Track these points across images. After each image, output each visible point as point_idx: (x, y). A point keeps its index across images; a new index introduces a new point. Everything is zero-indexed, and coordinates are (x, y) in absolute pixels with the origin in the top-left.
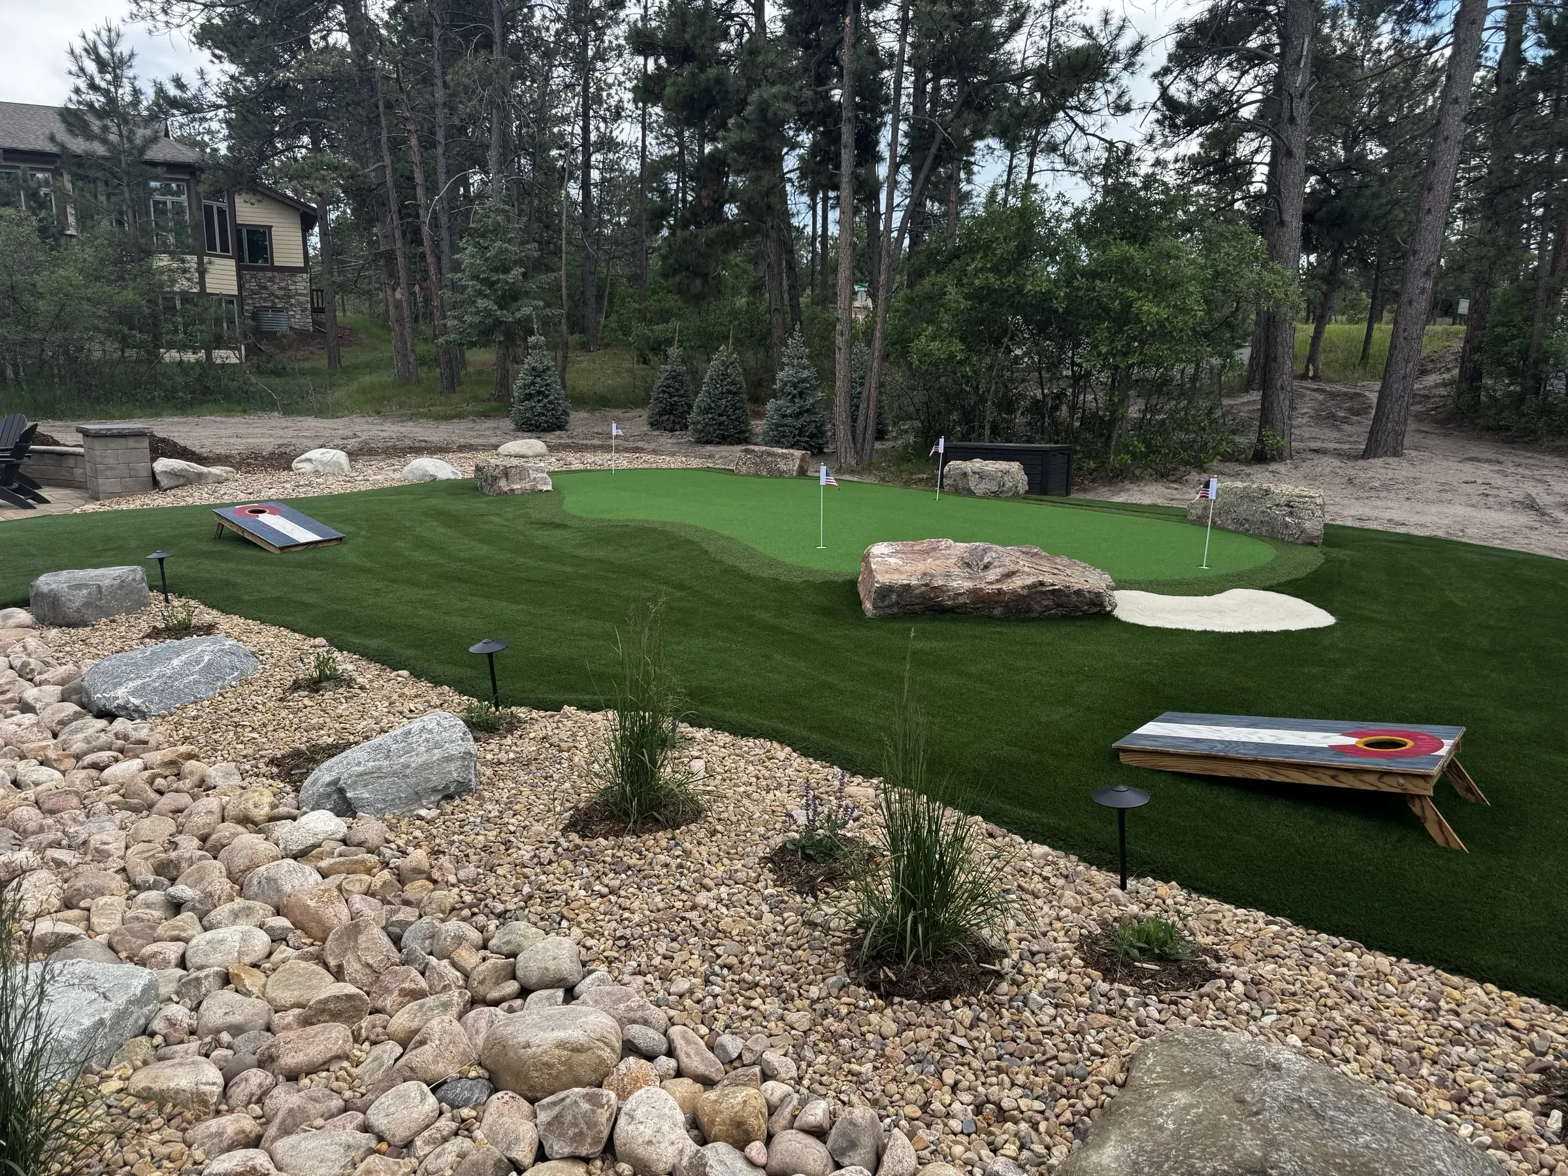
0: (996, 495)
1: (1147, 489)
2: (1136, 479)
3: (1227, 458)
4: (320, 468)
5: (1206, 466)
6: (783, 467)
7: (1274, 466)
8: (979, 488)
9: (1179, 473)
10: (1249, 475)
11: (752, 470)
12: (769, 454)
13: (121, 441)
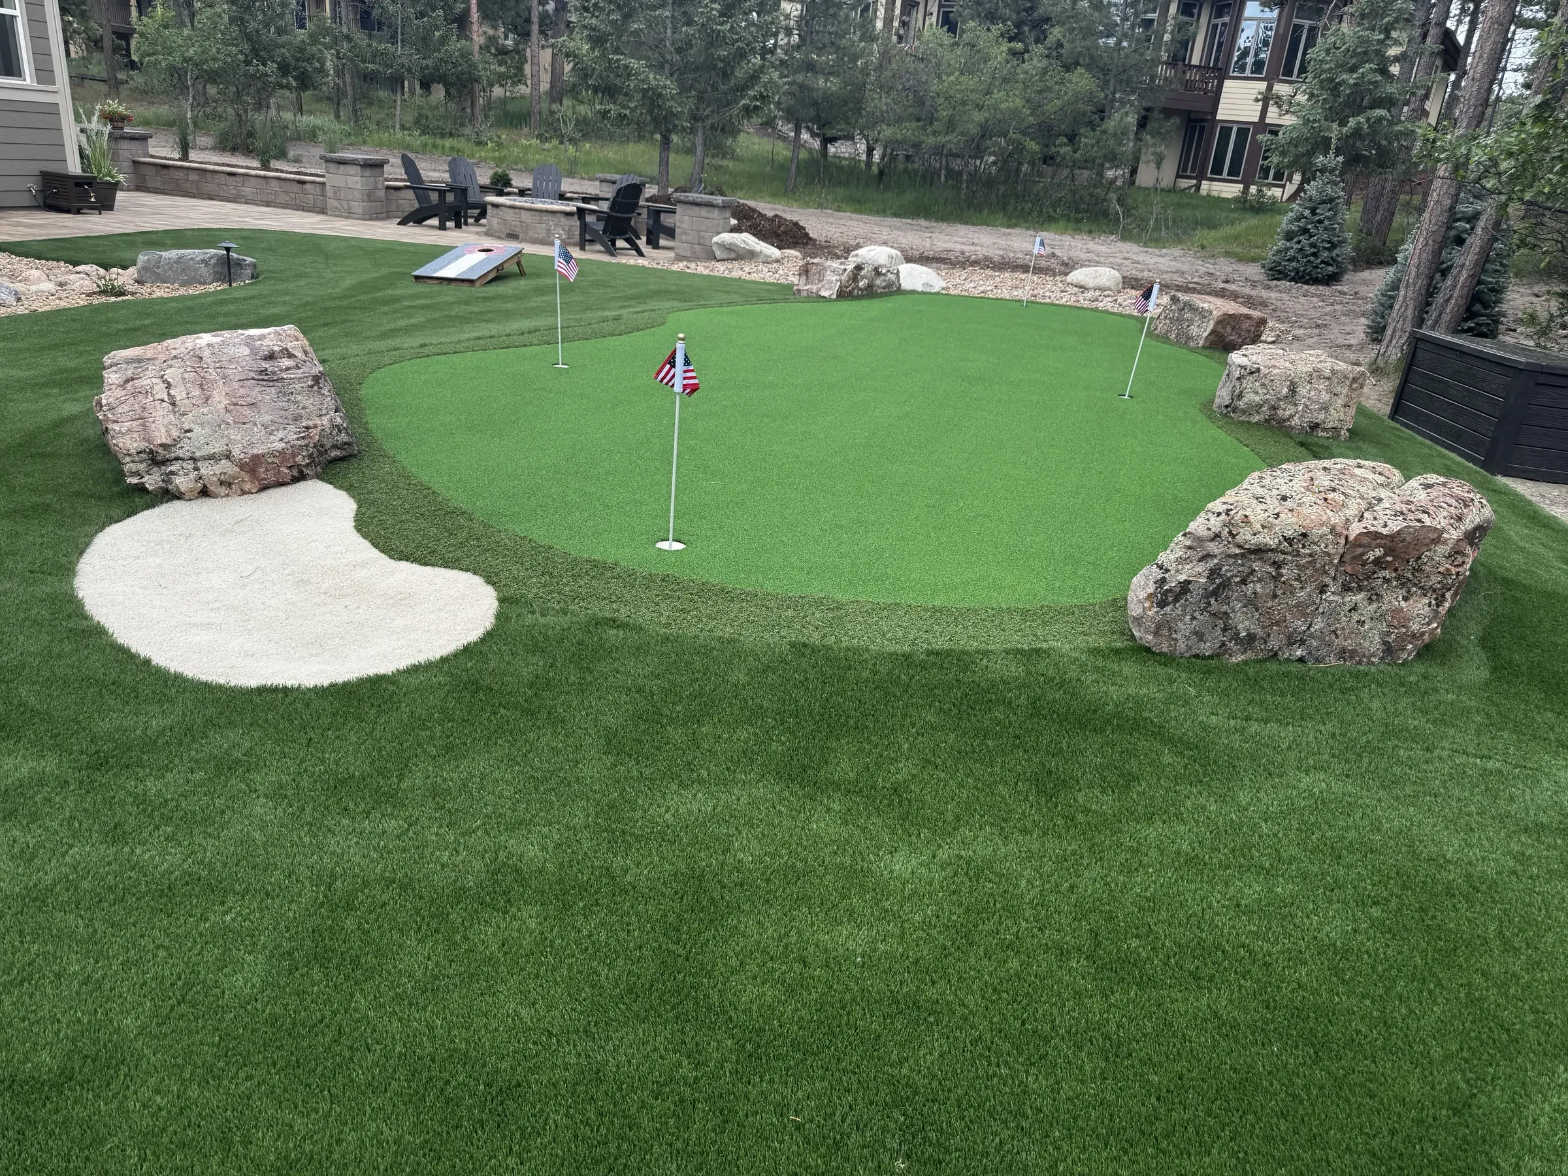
6: (1194, 329)
11: (1165, 330)
12: (1192, 307)
13: (697, 209)
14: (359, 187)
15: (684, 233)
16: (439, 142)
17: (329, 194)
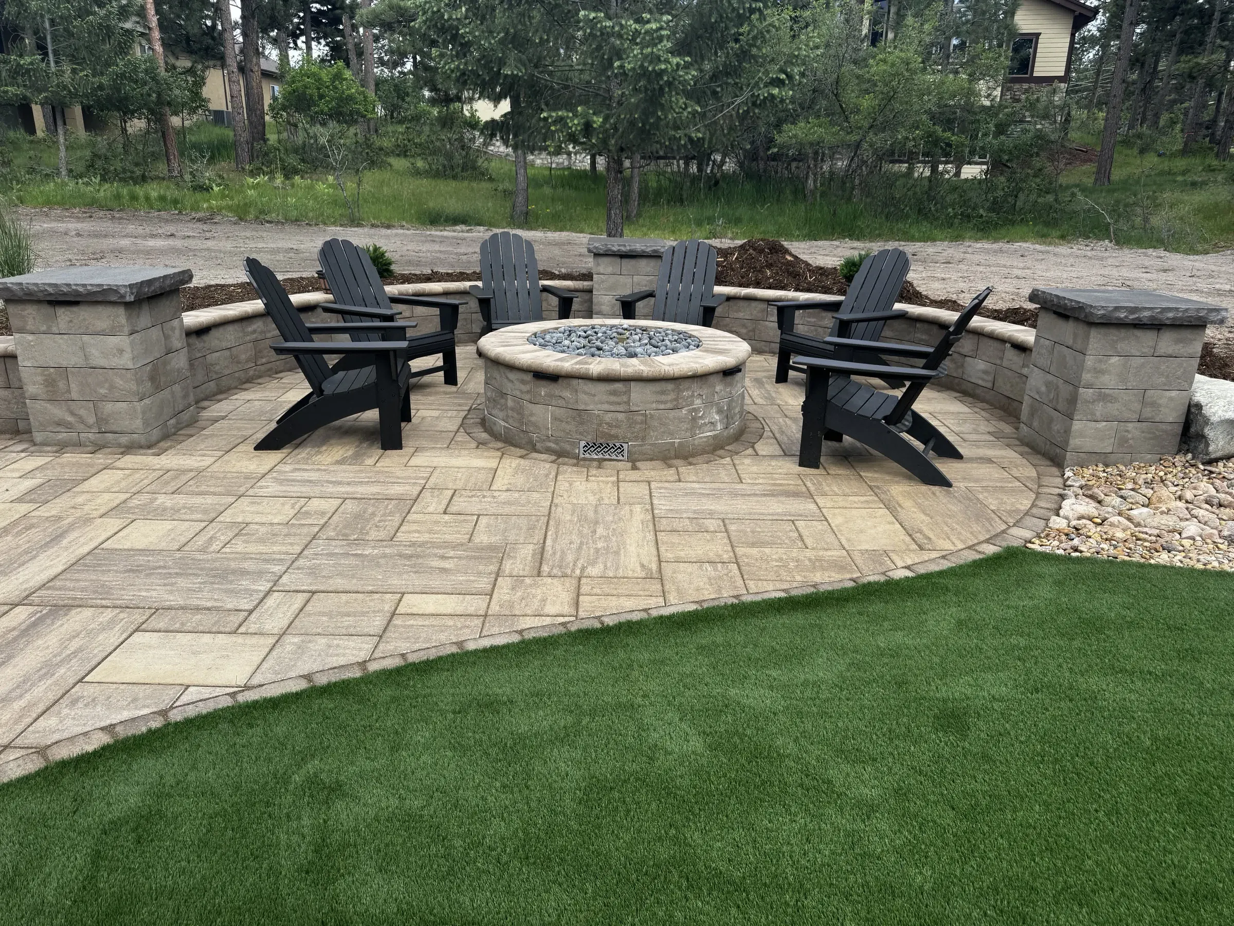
13: (1147, 338)
14: (126, 360)
15: (1103, 397)
16: (139, 191)
17: (31, 389)
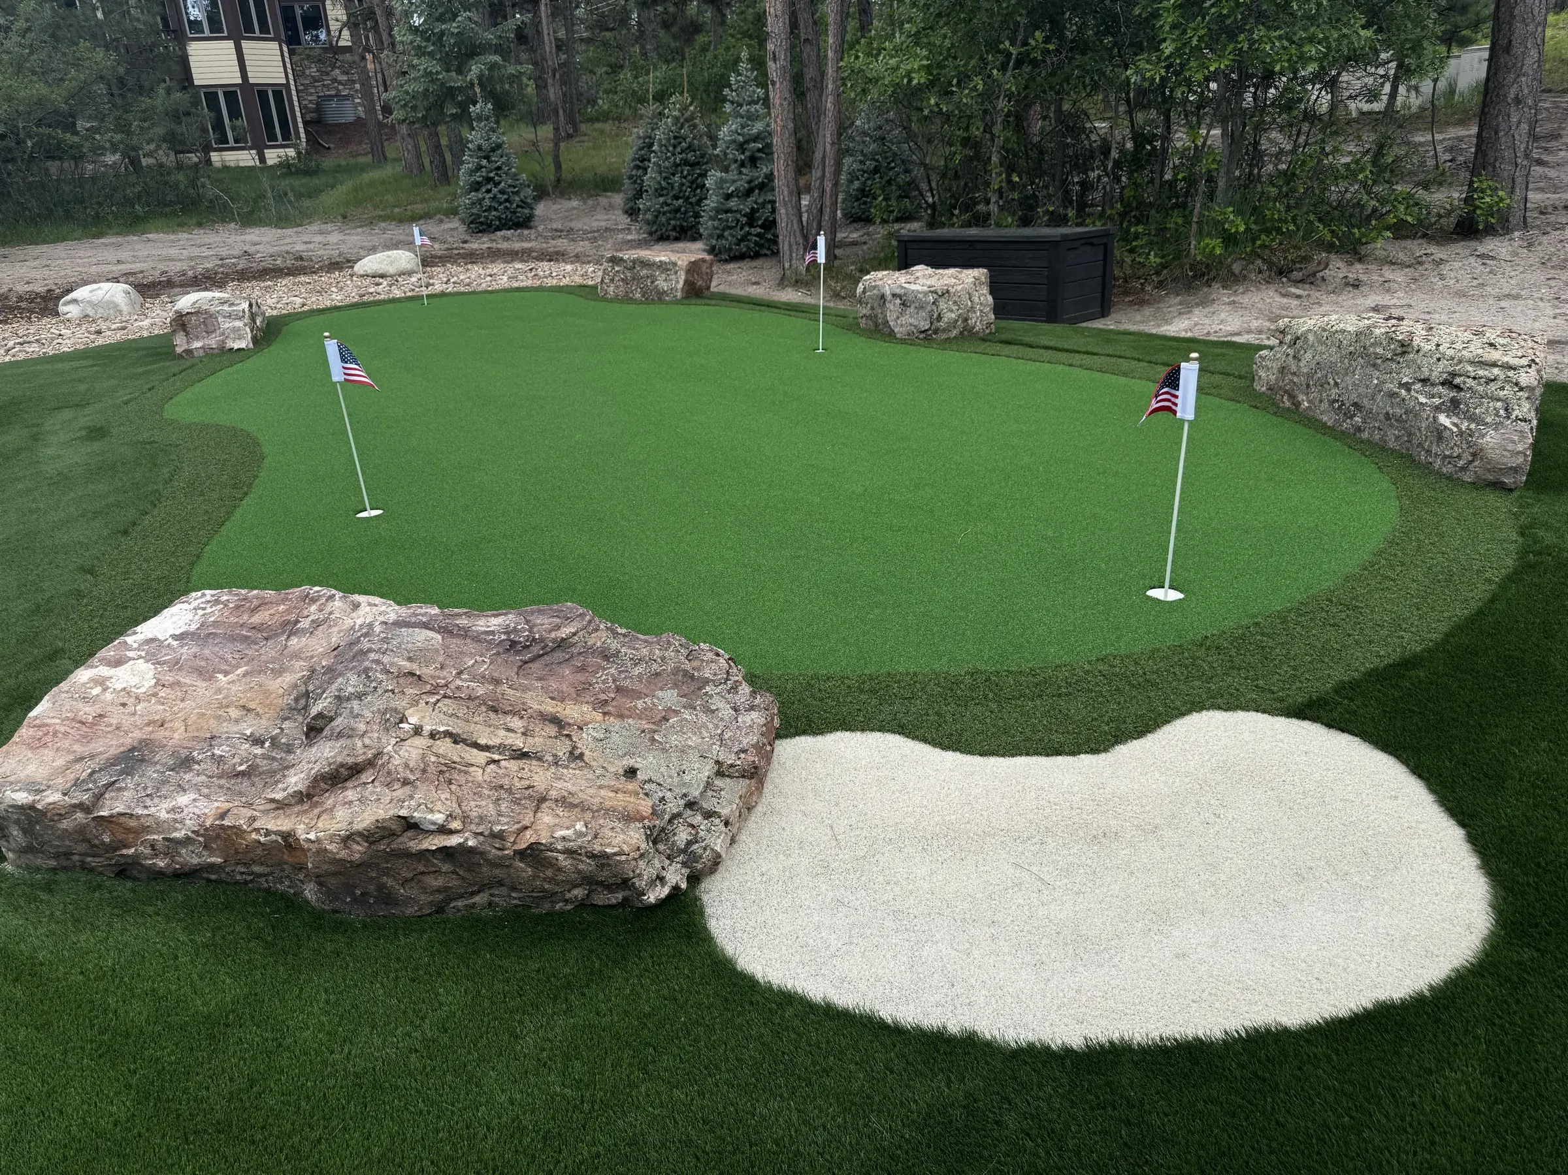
0: (927, 337)
1: (1245, 300)
2: (1232, 280)
3: (1402, 231)
4: (90, 311)
5: (1363, 250)
6: (662, 284)
7: (1490, 245)
8: (903, 322)
9: (1311, 267)
10: (1439, 263)
11: (621, 291)
12: (645, 264)
